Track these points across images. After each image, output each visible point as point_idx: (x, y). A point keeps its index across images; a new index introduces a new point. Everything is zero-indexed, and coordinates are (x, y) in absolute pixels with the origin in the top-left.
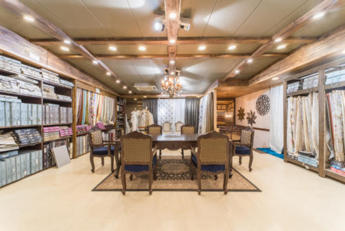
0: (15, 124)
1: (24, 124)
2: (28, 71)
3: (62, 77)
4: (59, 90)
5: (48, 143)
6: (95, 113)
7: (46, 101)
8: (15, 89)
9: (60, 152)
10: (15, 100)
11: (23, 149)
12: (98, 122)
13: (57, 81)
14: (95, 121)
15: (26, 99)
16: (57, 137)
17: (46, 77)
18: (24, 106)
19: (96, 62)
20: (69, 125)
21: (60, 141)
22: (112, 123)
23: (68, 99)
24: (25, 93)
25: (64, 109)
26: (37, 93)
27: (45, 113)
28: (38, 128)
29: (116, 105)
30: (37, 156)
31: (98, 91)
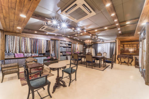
0: (63, 51)
1: (64, 51)
2: (64, 42)
3: (69, 42)
4: (69, 45)
5: (67, 55)
6: (77, 49)
7: (67, 47)
8: (62, 46)
9: (69, 57)
10: (63, 47)
11: (64, 55)
12: (78, 51)
13: (68, 43)
14: (77, 51)
15: (64, 47)
16: (68, 54)
17: (67, 43)
18: (64, 48)
19: (74, 38)
20: (71, 52)
21: (69, 55)
22: (82, 52)
23: (70, 46)
24: (64, 46)
25: (70, 48)
26: (65, 46)
27: (66, 49)
28: (65, 52)
29: (83, 46)
30: (65, 57)
31: (77, 43)
